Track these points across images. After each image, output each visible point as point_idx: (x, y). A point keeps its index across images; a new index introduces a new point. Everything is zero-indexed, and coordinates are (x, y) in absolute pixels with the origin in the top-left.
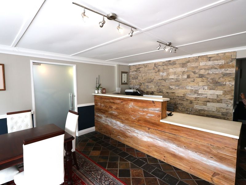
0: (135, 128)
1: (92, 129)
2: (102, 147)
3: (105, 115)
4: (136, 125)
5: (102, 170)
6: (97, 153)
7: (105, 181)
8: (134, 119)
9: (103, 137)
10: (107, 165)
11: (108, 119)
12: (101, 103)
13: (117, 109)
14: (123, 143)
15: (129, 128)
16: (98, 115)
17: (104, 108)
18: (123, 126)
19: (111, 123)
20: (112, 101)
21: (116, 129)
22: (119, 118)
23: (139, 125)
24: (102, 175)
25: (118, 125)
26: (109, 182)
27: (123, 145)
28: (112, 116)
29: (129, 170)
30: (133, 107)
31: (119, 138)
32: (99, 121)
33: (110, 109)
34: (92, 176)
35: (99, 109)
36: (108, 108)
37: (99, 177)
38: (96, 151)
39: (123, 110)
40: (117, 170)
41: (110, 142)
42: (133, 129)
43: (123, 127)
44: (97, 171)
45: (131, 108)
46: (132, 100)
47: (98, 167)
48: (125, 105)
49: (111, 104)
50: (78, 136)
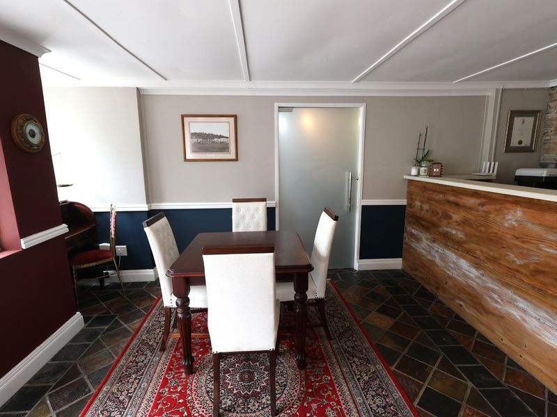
0: (515, 294)
1: (395, 263)
2: (405, 311)
3: (428, 236)
4: (523, 285)
5: (380, 367)
6: (384, 322)
7: (377, 395)
8: (518, 262)
9: (415, 290)
10: (398, 360)
11: (435, 245)
12: (422, 202)
13: (465, 223)
14: (469, 323)
15: (496, 288)
16: (413, 231)
17: (428, 216)
18: (476, 277)
19: (443, 258)
20: (452, 198)
21: (455, 278)
22: (468, 252)
23: (533, 287)
24: (375, 376)
25: (462, 269)
26: (387, 402)
27: (471, 330)
28: (447, 240)
29: (460, 405)
30: (520, 225)
31: (461, 305)
32: (413, 248)
33: (445, 222)
34: (352, 367)
35: (417, 216)
36: (439, 216)
37: (366, 378)
38: (383, 316)
39: (483, 229)
40: (420, 387)
41: (430, 307)
42: (509, 293)
43: (477, 280)
44: (368, 361)
45: (513, 228)
46: (518, 201)
47: (373, 355)
48: (492, 216)
49: (447, 207)
50: (357, 269)
